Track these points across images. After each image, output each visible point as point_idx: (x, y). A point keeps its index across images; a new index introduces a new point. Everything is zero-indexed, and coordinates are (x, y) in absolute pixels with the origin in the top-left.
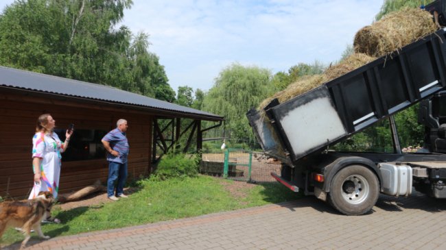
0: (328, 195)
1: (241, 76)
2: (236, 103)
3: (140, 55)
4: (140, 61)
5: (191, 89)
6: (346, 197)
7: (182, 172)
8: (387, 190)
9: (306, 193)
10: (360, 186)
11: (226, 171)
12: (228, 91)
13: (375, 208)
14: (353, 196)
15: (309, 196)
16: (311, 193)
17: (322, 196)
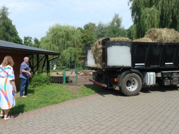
0: (120, 88)
1: (61, 30)
2: (58, 45)
3: (4, 20)
4: (4, 23)
5: (31, 38)
6: (128, 88)
7: (43, 83)
8: (145, 83)
9: (109, 88)
10: (133, 82)
11: (64, 81)
12: (54, 39)
13: (140, 93)
14: (131, 88)
15: (110, 89)
16: (111, 88)
17: (117, 88)
